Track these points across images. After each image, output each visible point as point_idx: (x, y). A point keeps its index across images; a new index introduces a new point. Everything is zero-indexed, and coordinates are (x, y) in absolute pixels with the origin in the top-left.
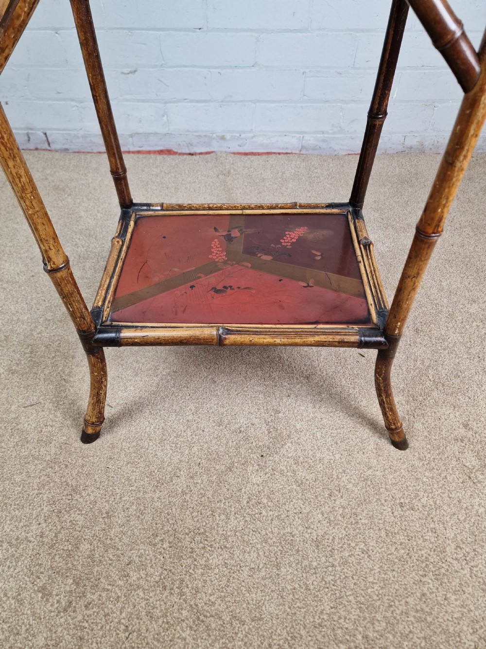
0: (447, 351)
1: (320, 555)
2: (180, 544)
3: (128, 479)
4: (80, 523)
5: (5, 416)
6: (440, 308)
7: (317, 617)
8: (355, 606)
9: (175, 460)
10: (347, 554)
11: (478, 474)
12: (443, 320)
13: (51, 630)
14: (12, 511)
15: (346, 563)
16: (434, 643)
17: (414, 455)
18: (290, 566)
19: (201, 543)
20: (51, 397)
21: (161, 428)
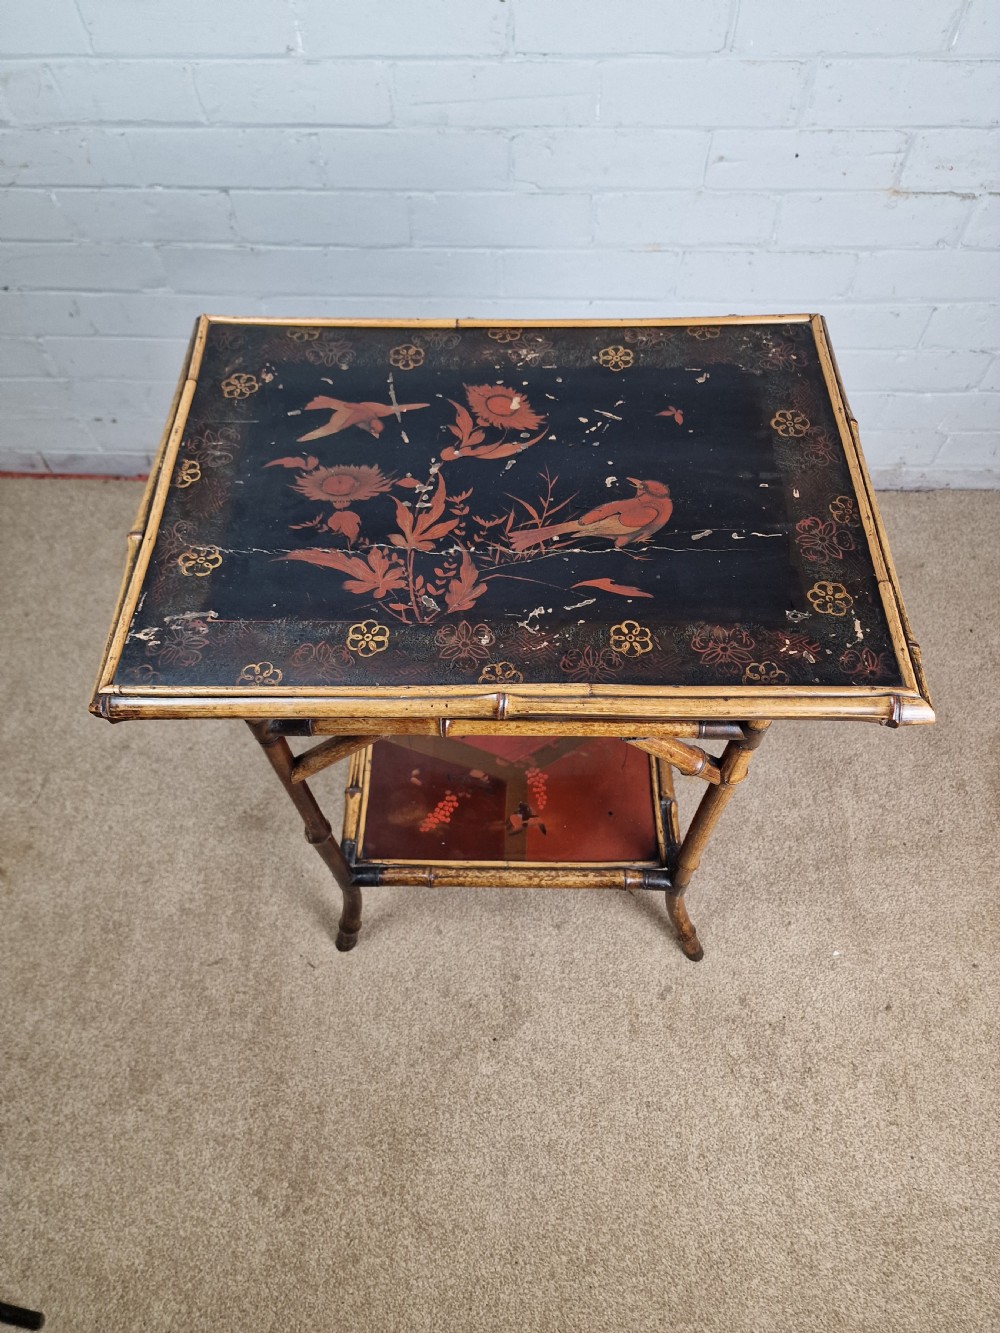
0: (742, 889)
1: (551, 1162)
2: (400, 1146)
3: (341, 1067)
4: (290, 1119)
5: (187, 977)
6: (747, 815)
7: (541, 1228)
8: (581, 1218)
9: (393, 1042)
10: (580, 1161)
11: (743, 1066)
12: (747, 836)
13: (271, 1236)
14: (213, 1104)
15: (577, 1172)
16: (657, 1257)
17: (674, 1040)
18: (518, 1174)
19: (423, 1144)
20: (239, 951)
21: (375, 998)
